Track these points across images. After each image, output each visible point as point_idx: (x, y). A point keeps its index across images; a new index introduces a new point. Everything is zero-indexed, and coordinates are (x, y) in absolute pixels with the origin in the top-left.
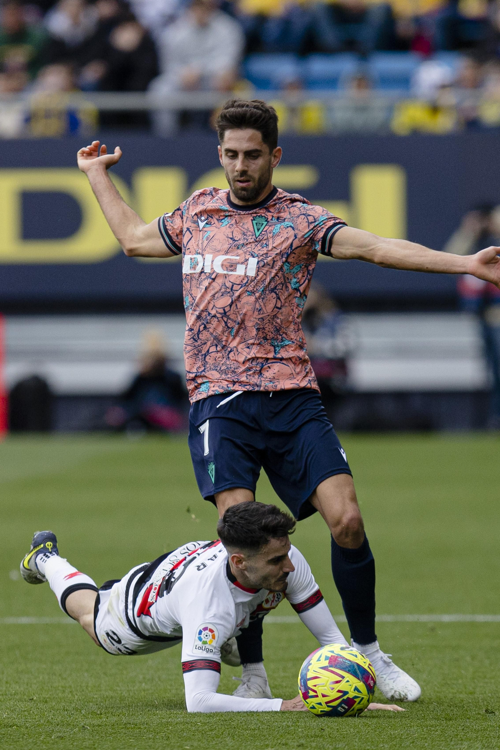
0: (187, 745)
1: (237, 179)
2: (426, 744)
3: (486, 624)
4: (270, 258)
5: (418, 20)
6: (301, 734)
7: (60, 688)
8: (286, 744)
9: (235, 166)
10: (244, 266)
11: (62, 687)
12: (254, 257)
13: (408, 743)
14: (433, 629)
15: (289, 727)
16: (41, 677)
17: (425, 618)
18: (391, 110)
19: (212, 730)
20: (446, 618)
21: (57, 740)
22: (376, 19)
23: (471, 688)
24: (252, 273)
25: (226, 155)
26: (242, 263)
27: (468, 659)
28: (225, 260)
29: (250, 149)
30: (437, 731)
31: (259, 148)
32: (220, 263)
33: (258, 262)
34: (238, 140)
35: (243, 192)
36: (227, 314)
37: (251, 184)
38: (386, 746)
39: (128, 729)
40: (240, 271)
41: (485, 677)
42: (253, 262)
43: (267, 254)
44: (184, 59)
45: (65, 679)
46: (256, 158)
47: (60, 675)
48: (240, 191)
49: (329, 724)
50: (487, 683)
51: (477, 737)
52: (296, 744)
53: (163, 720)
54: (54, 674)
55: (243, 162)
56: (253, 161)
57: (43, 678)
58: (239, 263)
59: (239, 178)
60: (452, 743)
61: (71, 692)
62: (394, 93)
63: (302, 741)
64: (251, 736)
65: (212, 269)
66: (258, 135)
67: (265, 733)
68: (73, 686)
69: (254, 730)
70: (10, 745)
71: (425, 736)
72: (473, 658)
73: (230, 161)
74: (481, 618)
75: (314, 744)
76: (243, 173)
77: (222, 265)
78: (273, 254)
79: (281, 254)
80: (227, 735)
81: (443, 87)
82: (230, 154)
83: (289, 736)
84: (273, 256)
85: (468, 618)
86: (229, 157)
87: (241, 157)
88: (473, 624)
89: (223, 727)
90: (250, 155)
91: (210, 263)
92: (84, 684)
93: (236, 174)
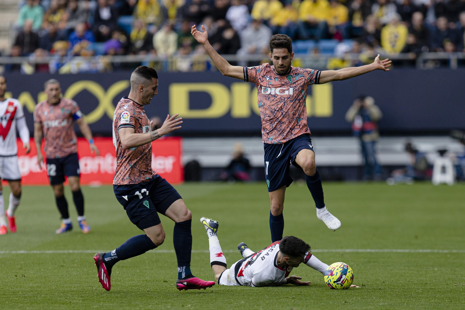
0: (251, 298)
1: (279, 67)
2: (340, 298)
3: (362, 253)
4: (297, 88)
5: (337, 27)
6: (293, 294)
7: (203, 277)
8: (288, 298)
9: (278, 63)
10: (288, 91)
11: (204, 276)
12: (291, 88)
13: (333, 297)
14: (342, 255)
15: (289, 291)
16: (196, 273)
17: (339, 251)
18: (326, 61)
19: (260, 292)
20: (348, 251)
21: (202, 296)
22: (321, 27)
23: (357, 277)
24: (291, 93)
25: (275, 58)
26: (287, 90)
27: (356, 266)
28: (280, 90)
29: (284, 56)
30: (344, 293)
31: (287, 55)
32: (278, 91)
33: (293, 89)
34: (279, 53)
35: (282, 72)
36: (283, 109)
37: (285, 69)
38: (325, 298)
39: (229, 292)
40: (287, 93)
41: (362, 273)
42: (291, 90)
43: (296, 86)
44: (250, 42)
45: (205, 273)
46: (286, 59)
47: (203, 272)
48: (280, 72)
49: (304, 290)
50: (363, 275)
51: (359, 295)
52: (291, 297)
53: (242, 289)
54: (201, 271)
55: (282, 61)
56: (285, 60)
57: (197, 273)
58: (286, 90)
59: (280, 67)
60: (350, 297)
61: (207, 278)
62: (328, 55)
63: (294, 296)
64: (275, 294)
65: (275, 93)
66: (286, 50)
67: (280, 293)
68: (208, 276)
69: (276, 292)
70: (185, 298)
71: (340, 294)
72: (357, 265)
73: (276, 60)
74: (360, 251)
75: (298, 298)
76: (282, 65)
77: (279, 92)
78: (298, 86)
79: (301, 86)
80: (266, 294)
81: (346, 53)
82: (276, 58)
83: (289, 295)
84: (299, 87)
85: (355, 250)
86: (276, 59)
87: (281, 59)
88: (357, 253)
89: (264, 291)
90: (284, 58)
91: (274, 91)
92: (212, 275)
93: (279, 65)
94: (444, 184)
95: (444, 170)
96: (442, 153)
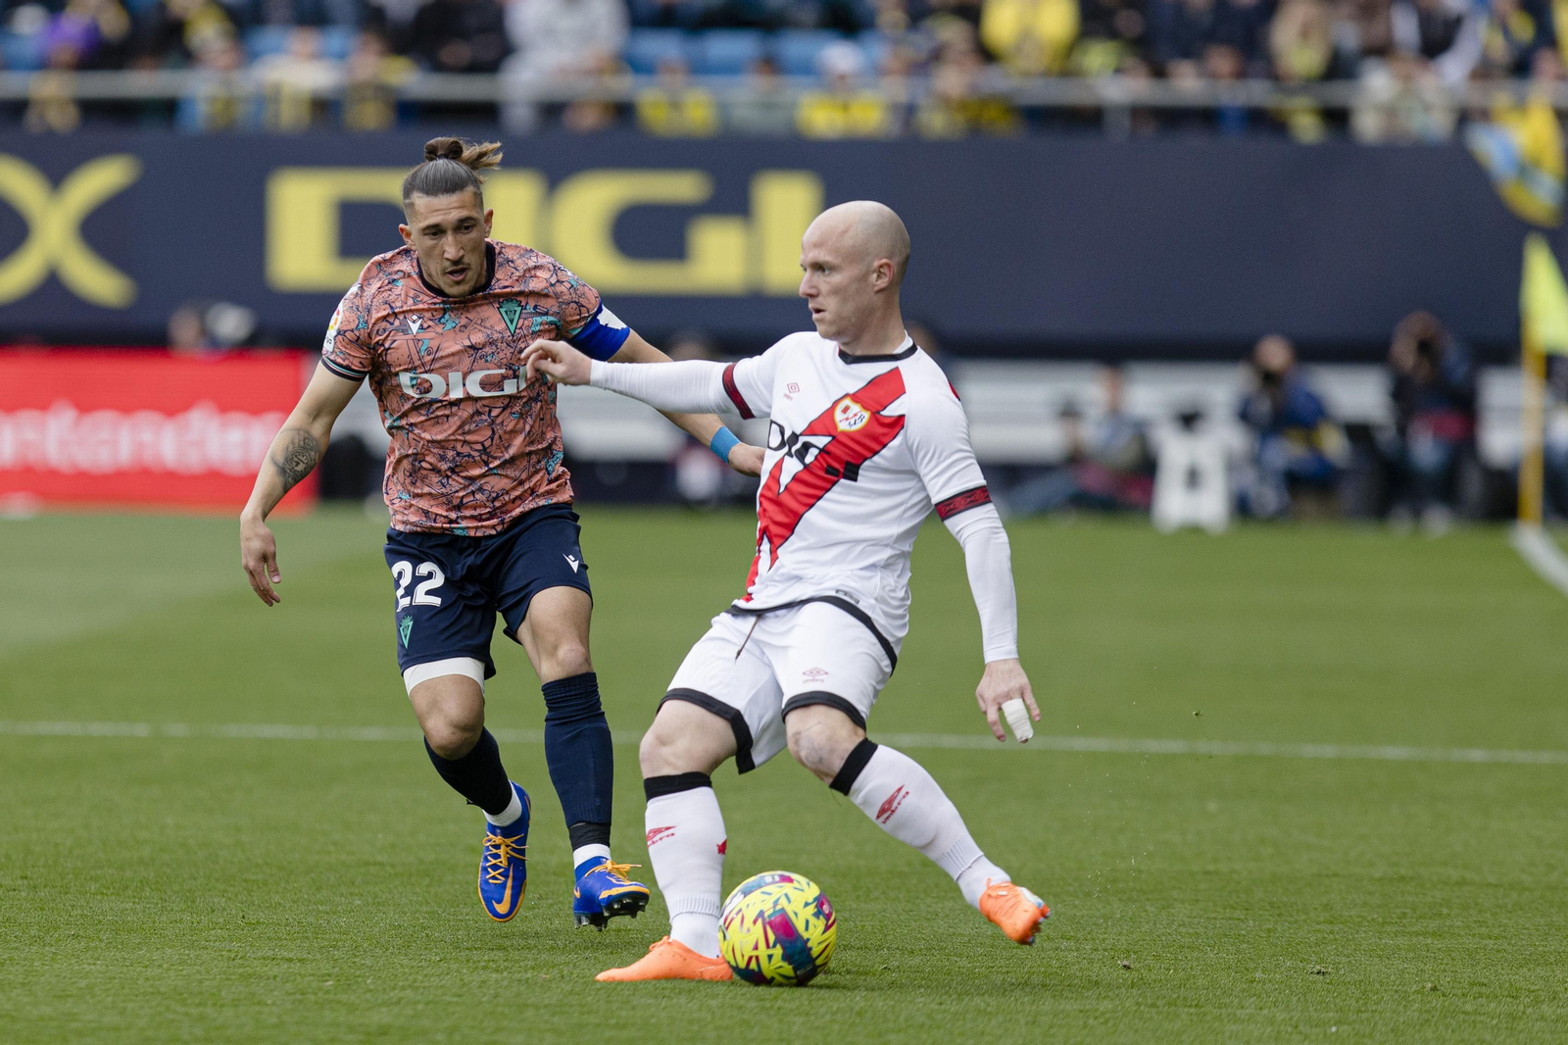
94: (1193, 531)
95: (1193, 478)
96: (1189, 420)
